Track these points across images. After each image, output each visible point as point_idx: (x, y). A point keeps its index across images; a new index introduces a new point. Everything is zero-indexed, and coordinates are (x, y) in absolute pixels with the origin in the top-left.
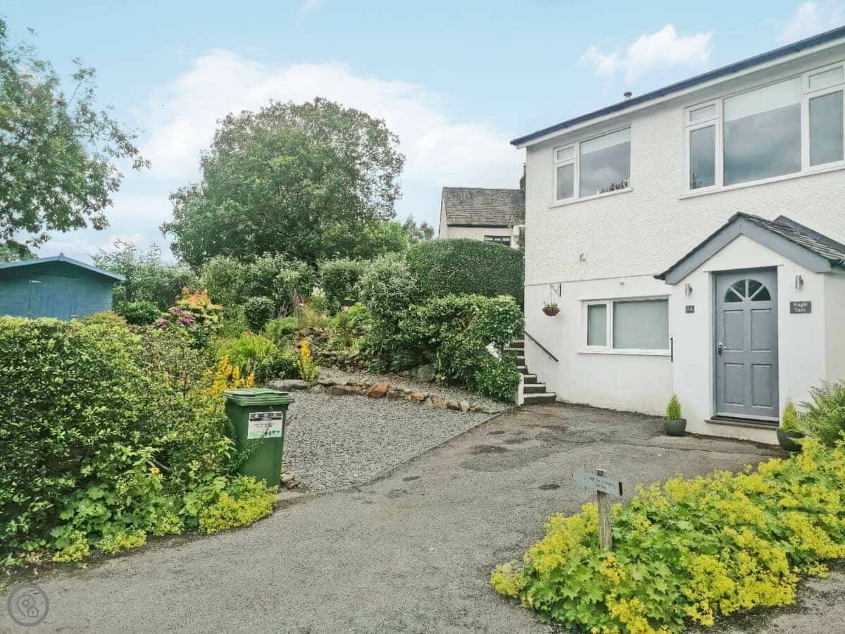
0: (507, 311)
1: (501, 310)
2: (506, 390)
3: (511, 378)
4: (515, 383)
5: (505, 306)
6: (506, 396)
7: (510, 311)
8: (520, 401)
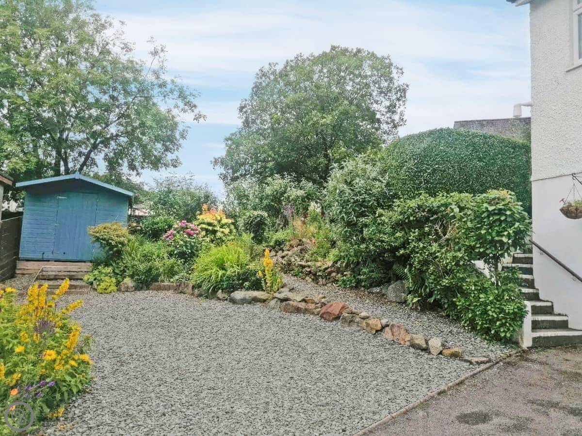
0: (500, 210)
1: (491, 208)
2: (502, 325)
3: (510, 308)
4: (518, 316)
5: (497, 203)
6: (503, 335)
7: (505, 210)
8: (527, 343)
